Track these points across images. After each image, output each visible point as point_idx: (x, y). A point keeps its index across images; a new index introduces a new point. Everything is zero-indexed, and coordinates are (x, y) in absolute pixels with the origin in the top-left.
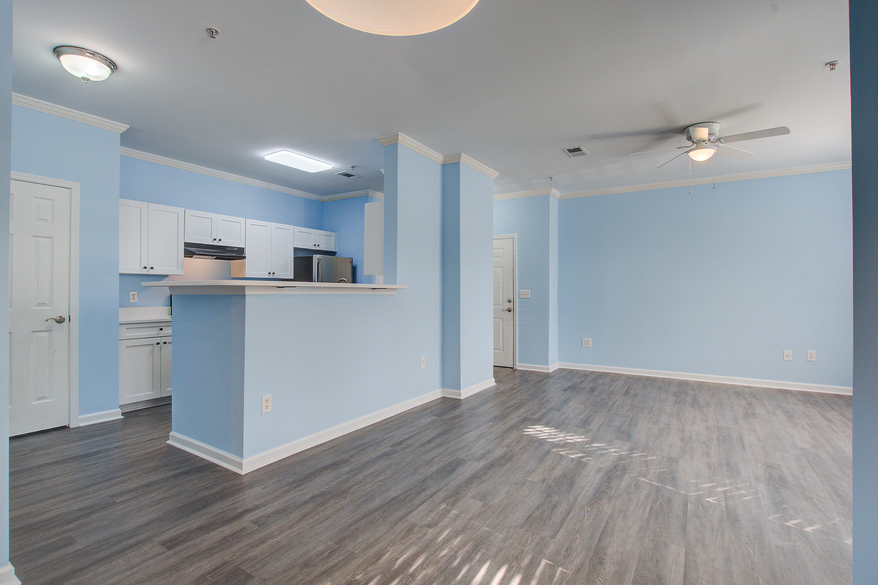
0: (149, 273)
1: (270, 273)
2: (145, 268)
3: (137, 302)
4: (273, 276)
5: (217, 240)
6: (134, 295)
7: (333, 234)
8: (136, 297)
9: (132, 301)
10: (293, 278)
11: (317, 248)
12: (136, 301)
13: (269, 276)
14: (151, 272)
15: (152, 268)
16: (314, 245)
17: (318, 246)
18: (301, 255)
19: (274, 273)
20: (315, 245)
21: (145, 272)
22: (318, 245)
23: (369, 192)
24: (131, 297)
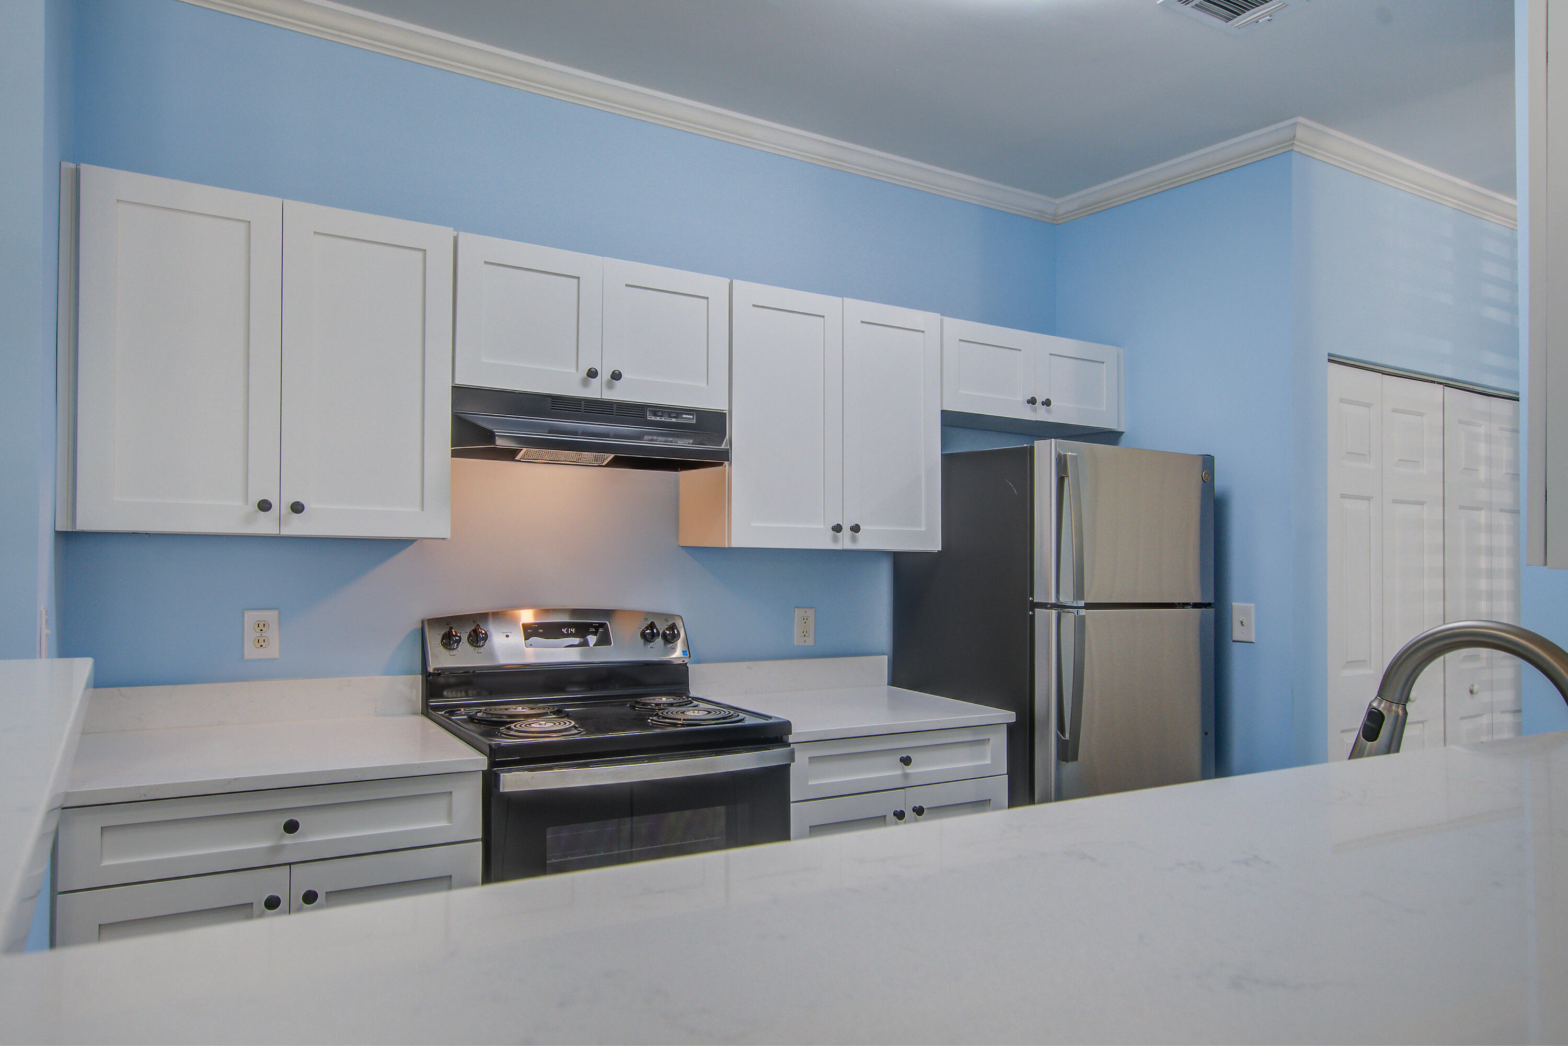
0: (286, 531)
1: (838, 528)
2: (265, 506)
3: (276, 655)
4: (854, 540)
5: (605, 375)
6: (261, 626)
7: (1108, 352)
8: (273, 634)
9: (251, 652)
10: (941, 550)
11: (1040, 415)
12: (272, 650)
13: (835, 540)
14: (297, 527)
15: (297, 508)
16: (1029, 402)
17: (1043, 403)
18: (970, 444)
19: (856, 529)
20: (1032, 401)
21: (265, 525)
22: (1047, 403)
23: (1300, 133)
24: (250, 634)
